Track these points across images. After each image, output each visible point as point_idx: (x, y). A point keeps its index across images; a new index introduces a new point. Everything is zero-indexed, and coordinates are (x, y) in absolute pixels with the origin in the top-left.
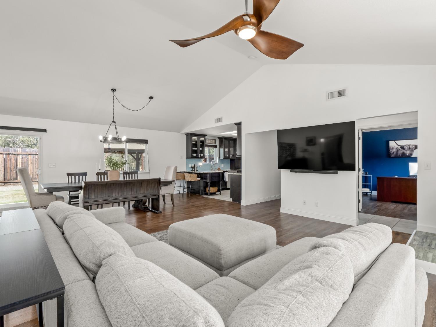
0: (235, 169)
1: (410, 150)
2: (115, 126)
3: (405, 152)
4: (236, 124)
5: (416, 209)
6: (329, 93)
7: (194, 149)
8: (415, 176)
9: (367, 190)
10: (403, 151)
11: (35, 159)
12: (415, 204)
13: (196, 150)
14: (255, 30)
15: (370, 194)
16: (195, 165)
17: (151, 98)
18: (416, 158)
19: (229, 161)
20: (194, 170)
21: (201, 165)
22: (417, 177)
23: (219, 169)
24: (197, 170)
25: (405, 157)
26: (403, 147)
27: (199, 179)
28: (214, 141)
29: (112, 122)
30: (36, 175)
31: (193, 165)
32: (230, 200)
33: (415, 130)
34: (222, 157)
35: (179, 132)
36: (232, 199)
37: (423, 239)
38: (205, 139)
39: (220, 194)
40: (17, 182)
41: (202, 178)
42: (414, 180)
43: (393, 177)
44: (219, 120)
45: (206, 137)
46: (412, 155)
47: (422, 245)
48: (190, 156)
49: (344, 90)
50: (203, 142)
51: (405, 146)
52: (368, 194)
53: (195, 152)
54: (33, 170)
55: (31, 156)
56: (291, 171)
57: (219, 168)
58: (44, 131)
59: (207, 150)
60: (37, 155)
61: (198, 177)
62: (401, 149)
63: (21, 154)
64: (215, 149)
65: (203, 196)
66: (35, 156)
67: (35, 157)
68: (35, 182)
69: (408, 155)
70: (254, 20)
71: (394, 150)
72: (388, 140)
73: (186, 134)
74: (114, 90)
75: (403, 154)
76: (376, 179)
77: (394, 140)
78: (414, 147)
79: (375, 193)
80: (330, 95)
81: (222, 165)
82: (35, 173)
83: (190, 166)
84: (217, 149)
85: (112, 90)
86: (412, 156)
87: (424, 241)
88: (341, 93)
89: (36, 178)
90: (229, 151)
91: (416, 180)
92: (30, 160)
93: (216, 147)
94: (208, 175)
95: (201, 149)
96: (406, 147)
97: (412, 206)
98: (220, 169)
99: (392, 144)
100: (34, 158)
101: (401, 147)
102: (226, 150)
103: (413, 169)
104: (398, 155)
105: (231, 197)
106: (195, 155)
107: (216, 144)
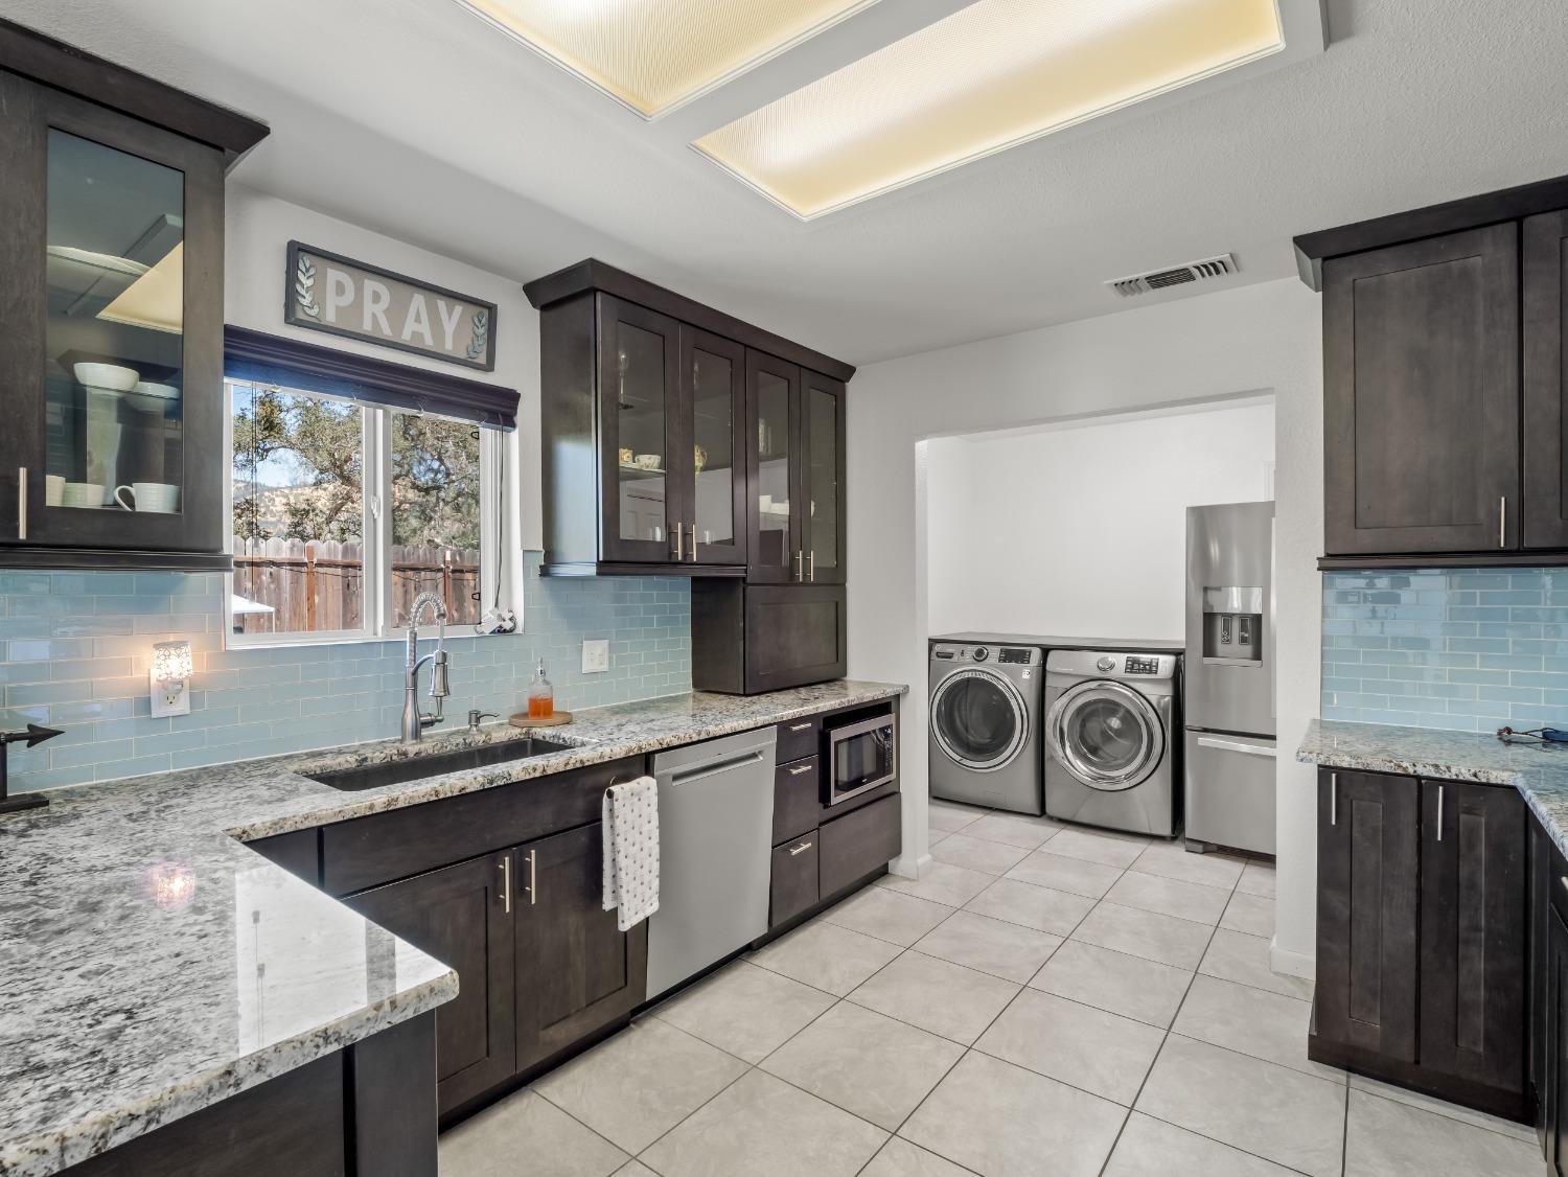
21: (171, 689)
34: (583, 546)
57: (540, 690)
81: (587, 658)
107: (492, 370)
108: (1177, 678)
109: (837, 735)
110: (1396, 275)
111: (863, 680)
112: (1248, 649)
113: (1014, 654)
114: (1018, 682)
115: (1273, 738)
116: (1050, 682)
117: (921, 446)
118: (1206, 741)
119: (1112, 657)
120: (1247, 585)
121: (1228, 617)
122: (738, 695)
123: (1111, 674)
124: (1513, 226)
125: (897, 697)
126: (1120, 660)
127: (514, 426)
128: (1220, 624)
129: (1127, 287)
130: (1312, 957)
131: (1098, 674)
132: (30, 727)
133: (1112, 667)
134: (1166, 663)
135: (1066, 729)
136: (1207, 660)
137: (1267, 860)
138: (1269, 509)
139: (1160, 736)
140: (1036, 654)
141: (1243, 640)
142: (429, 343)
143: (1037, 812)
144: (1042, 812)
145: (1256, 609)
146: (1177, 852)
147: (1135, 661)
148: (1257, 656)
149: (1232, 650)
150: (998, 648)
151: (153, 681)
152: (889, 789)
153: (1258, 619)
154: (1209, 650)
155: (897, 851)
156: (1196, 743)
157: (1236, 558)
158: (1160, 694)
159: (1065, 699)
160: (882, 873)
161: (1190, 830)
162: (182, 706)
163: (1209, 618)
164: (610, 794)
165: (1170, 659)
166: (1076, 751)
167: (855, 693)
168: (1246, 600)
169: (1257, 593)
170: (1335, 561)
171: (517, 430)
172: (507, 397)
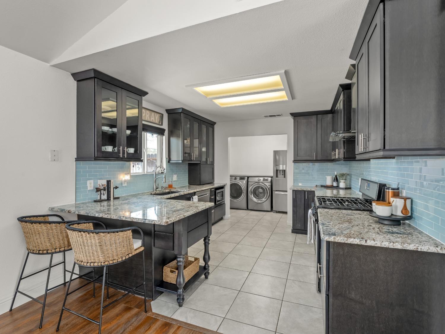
7: (106, 129)
16: (109, 182)
19: (186, 166)
20: (105, 197)
21: (125, 181)
23: (170, 187)
28: (157, 117)
31: (103, 183)
34: (177, 157)
35: (46, 61)
48: (94, 154)
53: (108, 138)
57: (170, 183)
64: (160, 136)
83: (90, 185)
84: (164, 137)
90: (192, 145)
93: (162, 132)
95: (128, 133)
106: (109, 149)
107: (162, 125)
108: (271, 182)
109: (217, 191)
110: (303, 120)
111: (217, 183)
112: (283, 176)
113: (242, 178)
114: (243, 184)
115: (287, 191)
116: (249, 183)
117: (229, 139)
118: (276, 192)
119: (260, 178)
120: (283, 165)
121: (280, 170)
122: (199, 185)
123: (260, 181)
124: (316, 116)
125: (225, 185)
126: (262, 179)
127: (164, 135)
128: (279, 171)
129: (266, 116)
130: (292, 222)
131: (258, 181)
132: (116, 186)
133: (260, 180)
134: (270, 179)
135: (252, 191)
136: (276, 178)
137: (286, 213)
138: (286, 151)
139: (269, 192)
140: (246, 178)
141: (282, 174)
142: (154, 121)
143: (246, 209)
144: (248, 209)
145: (285, 169)
146: (272, 213)
147: (264, 179)
148: (285, 177)
149: (281, 176)
150: (239, 177)
151: (123, 180)
152: (223, 203)
153: (285, 171)
154: (277, 177)
155: (224, 214)
156: (275, 193)
157: (281, 159)
158: (268, 184)
159: (252, 186)
160: (222, 219)
161: (274, 209)
162: (126, 185)
163: (277, 170)
164: (192, 198)
165: (271, 178)
166: (254, 196)
167: (216, 185)
168: (283, 167)
169: (285, 166)
170: (295, 161)
171: (165, 136)
172: (164, 130)
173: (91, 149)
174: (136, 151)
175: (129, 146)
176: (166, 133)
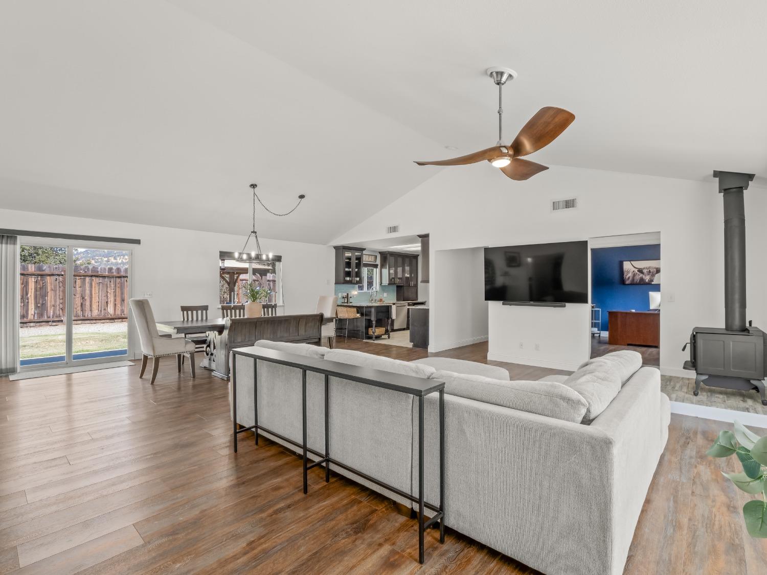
0: (404, 301)
1: (651, 274)
2: (256, 237)
3: (644, 277)
4: (420, 236)
5: (658, 354)
6: (554, 203)
7: (347, 269)
8: (657, 310)
9: (595, 330)
10: (641, 275)
11: (59, 283)
12: (657, 347)
13: (350, 271)
14: (510, 160)
15: (598, 335)
16: (348, 294)
17: (302, 197)
18: (659, 285)
19: (395, 288)
20: (346, 301)
21: (355, 295)
22: (659, 310)
23: (381, 300)
24: (350, 303)
25: (644, 284)
26: (641, 271)
27: (358, 315)
28: (373, 257)
29: (252, 232)
30: (59, 310)
31: (345, 295)
32: (410, 345)
33: (657, 247)
34: (386, 281)
36: (413, 343)
37: (666, 382)
38: (362, 254)
39: (389, 337)
40: (26, 323)
41: (362, 315)
42: (655, 317)
43: (628, 311)
44: (394, 229)
45: (364, 252)
46: (652, 281)
47: (666, 388)
48: (342, 281)
49: (573, 200)
50: (359, 259)
51: (644, 268)
52: (595, 335)
53: (348, 274)
54: (55, 301)
55: (52, 277)
56: (503, 304)
57: (381, 298)
58: (137, 242)
59: (365, 271)
60: (62, 275)
61: (358, 313)
62: (638, 273)
63: (34, 275)
64: (375, 269)
65: (364, 341)
66: (57, 277)
67: (58, 279)
68: (58, 321)
69: (647, 281)
70: (511, 152)
71: (630, 275)
72: (622, 260)
73: (335, 247)
74: (254, 186)
75: (642, 279)
76: (607, 314)
77: (630, 261)
78: (655, 270)
79: (605, 334)
80: (555, 206)
81: (385, 295)
82: (58, 307)
83: (340, 295)
84: (378, 269)
85: (252, 185)
86: (653, 283)
87: (668, 384)
88: (569, 204)
89: (59, 314)
90: (396, 272)
91: (658, 315)
92: (49, 285)
93: (376, 266)
94: (373, 310)
95: (356, 270)
96: (645, 271)
97: (653, 350)
98: (383, 300)
99: (627, 266)
100: (56, 280)
101: (638, 271)
102: (392, 271)
103: (655, 299)
104: (635, 281)
105: (411, 341)
106: (348, 279)
107: (376, 262)
142: (371, 261)
172: (377, 265)
173: (342, 279)
174: (360, 279)
175: (357, 276)
176: (379, 266)
